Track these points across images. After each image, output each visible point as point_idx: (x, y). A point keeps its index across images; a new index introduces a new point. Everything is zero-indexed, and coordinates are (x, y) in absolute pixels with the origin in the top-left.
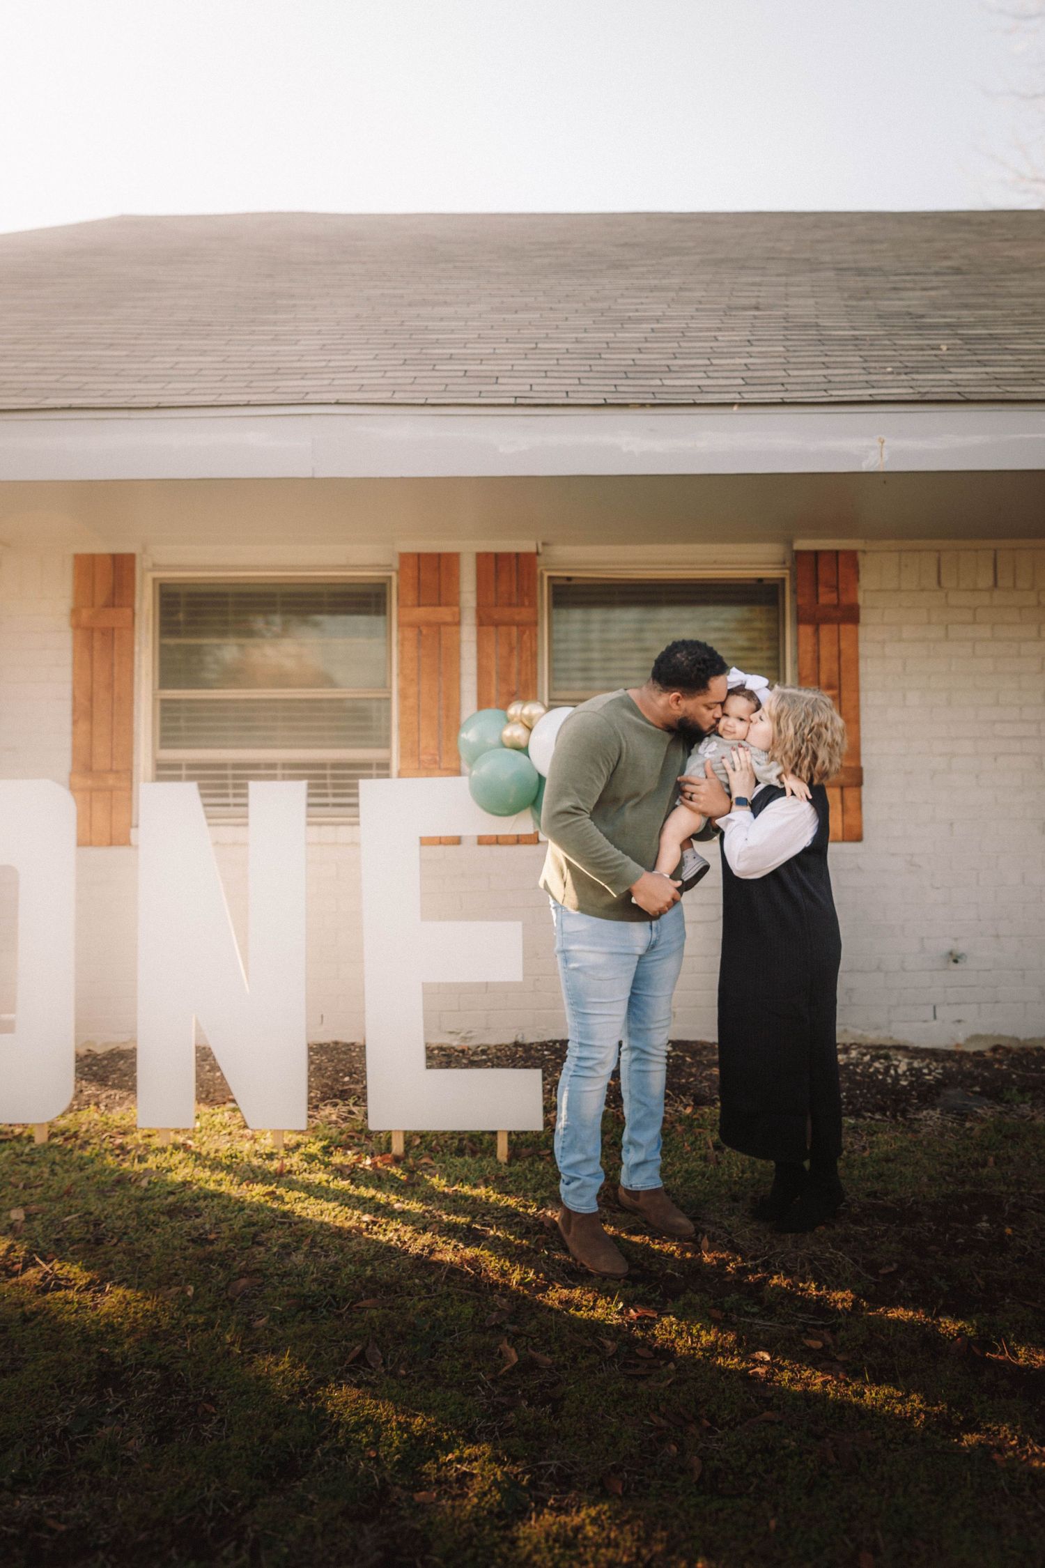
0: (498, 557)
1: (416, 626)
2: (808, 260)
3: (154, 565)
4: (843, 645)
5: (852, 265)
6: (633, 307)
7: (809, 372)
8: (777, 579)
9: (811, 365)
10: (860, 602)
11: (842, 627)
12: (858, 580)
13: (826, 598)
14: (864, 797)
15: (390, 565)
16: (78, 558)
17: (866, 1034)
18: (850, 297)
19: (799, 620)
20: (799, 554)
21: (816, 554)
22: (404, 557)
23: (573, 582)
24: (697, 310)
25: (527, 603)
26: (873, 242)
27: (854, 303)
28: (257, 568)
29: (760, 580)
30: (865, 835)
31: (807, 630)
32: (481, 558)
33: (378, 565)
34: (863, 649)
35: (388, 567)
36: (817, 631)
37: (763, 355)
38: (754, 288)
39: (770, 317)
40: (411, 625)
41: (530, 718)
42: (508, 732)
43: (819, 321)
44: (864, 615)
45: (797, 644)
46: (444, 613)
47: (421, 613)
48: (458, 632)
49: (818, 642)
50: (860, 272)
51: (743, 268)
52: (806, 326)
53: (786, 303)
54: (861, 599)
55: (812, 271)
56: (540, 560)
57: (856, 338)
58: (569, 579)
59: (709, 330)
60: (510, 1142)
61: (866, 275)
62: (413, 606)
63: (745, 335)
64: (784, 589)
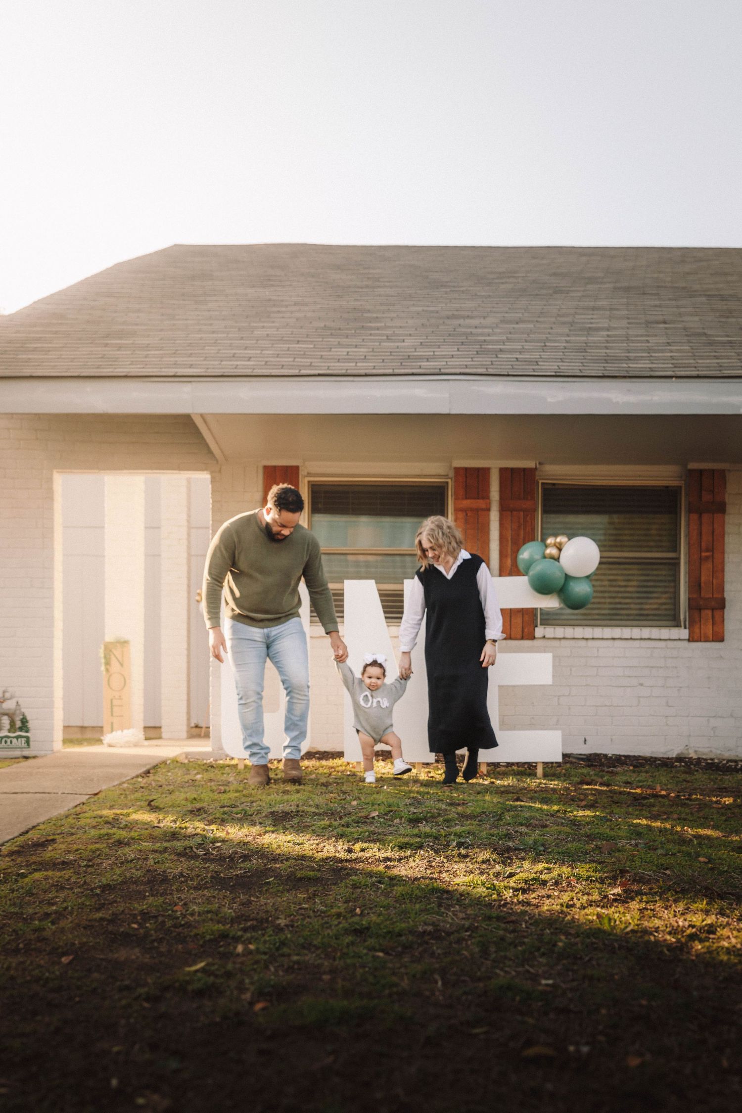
0: (513, 470)
1: (464, 510)
2: (684, 288)
3: (308, 473)
4: (716, 526)
5: (716, 293)
6: (589, 321)
7: (708, 361)
8: (677, 486)
9: (708, 357)
10: (727, 501)
11: (715, 515)
12: (725, 488)
13: (706, 497)
14: (726, 617)
15: (447, 475)
16: (266, 468)
17: (723, 753)
18: (721, 316)
19: (690, 511)
20: (691, 471)
21: (701, 472)
22: (457, 470)
23: (557, 487)
24: (629, 323)
25: (529, 498)
26: (726, 274)
27: (723, 320)
28: (368, 476)
29: (667, 487)
30: (726, 637)
31: (694, 517)
32: (503, 471)
33: (439, 476)
34: (729, 528)
35: (446, 476)
36: (700, 517)
37: (678, 351)
38: (657, 309)
39: (675, 328)
40: (461, 510)
41: (560, 544)
42: (548, 551)
43: (705, 331)
44: (729, 509)
45: (688, 525)
46: (481, 503)
47: (467, 503)
48: (488, 516)
49: (701, 524)
50: (723, 298)
51: (644, 294)
52: (699, 335)
53: (681, 319)
54: (728, 499)
55: (691, 297)
56: (537, 473)
57: (730, 342)
58: (554, 484)
59: (642, 336)
60: (544, 769)
61: (726, 300)
62: (463, 499)
63: (663, 340)
64: (681, 493)
